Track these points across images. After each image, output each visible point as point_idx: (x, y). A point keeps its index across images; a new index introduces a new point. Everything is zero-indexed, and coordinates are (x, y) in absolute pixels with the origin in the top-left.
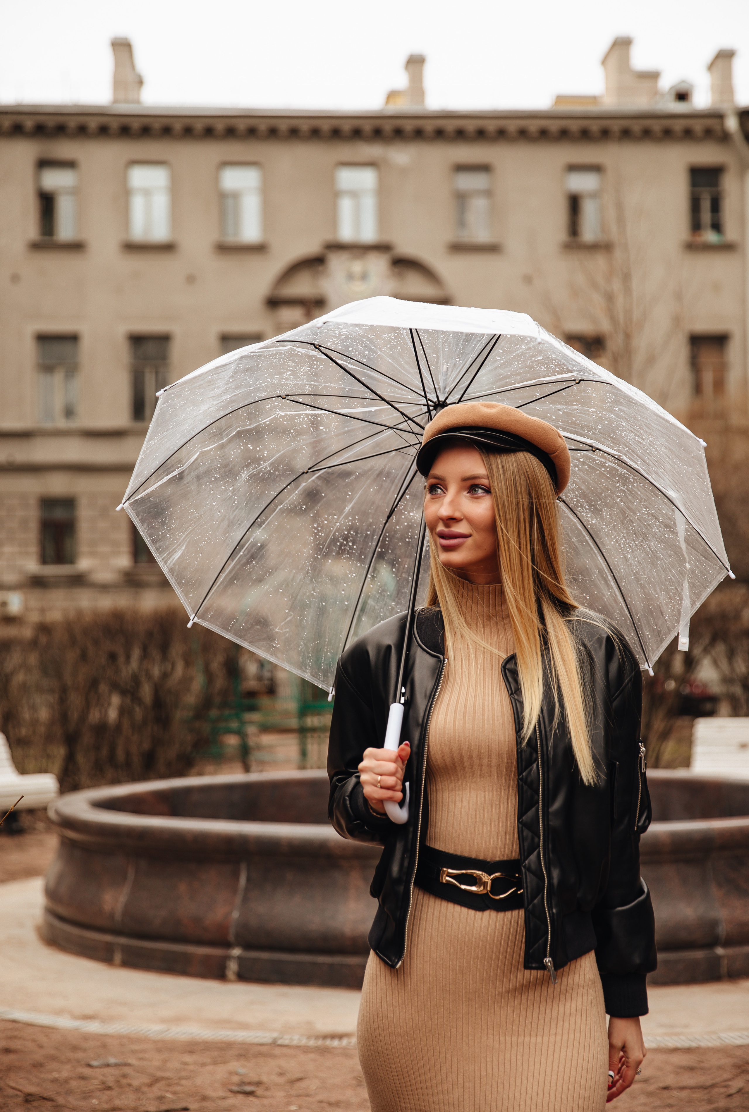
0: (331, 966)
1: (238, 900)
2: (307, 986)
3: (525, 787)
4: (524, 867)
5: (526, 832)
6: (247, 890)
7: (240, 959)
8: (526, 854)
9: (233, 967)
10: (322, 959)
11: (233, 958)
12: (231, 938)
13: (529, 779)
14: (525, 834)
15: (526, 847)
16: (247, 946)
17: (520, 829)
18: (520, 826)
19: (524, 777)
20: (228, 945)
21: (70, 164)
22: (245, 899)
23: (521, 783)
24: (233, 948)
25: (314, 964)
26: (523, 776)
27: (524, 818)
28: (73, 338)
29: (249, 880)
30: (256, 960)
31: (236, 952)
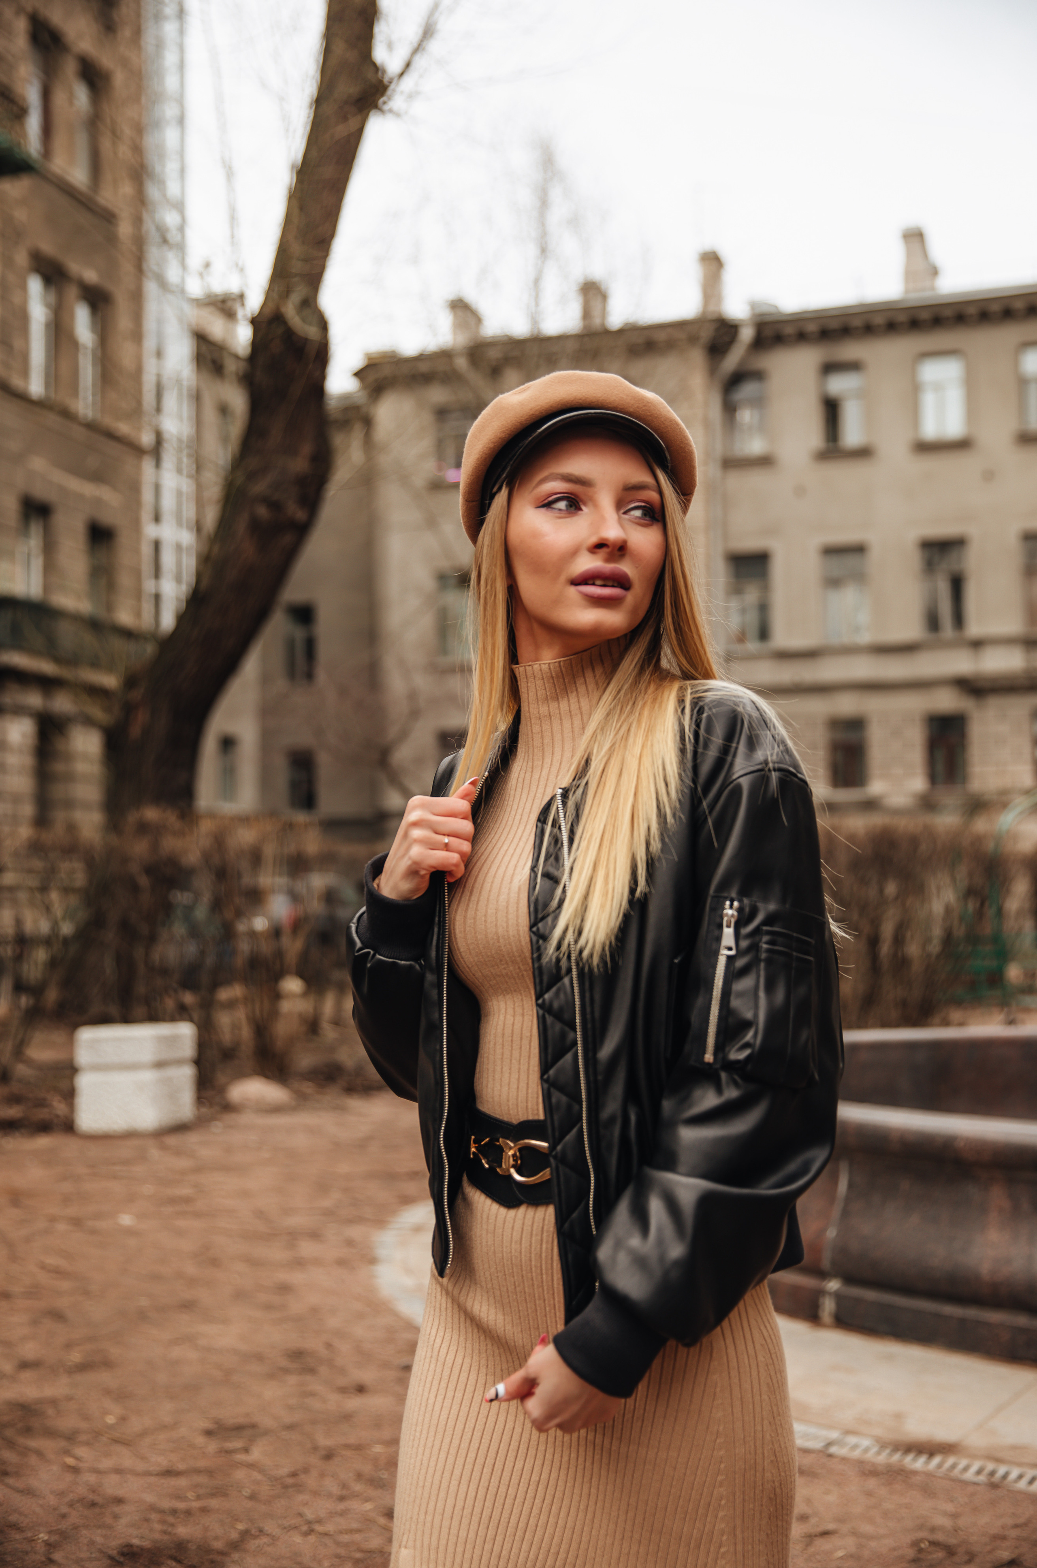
0: (962, 1321)
1: (836, 1212)
2: (924, 1345)
3: (549, 1019)
4: (555, 1157)
5: (556, 1096)
6: (848, 1199)
7: (839, 1297)
8: (557, 1134)
9: (828, 1306)
10: (949, 1310)
11: (830, 1294)
12: (826, 1263)
13: (556, 1005)
14: (554, 1100)
15: (556, 1123)
16: (849, 1279)
17: (545, 1092)
18: (546, 1086)
19: (547, 1001)
20: (822, 1274)
21: (854, 366)
22: (846, 1213)
23: (541, 1012)
24: (830, 1281)
25: (938, 1316)
26: (544, 1000)
27: (552, 1072)
28: (859, 549)
29: (850, 1186)
30: (858, 1301)
31: (833, 1285)
